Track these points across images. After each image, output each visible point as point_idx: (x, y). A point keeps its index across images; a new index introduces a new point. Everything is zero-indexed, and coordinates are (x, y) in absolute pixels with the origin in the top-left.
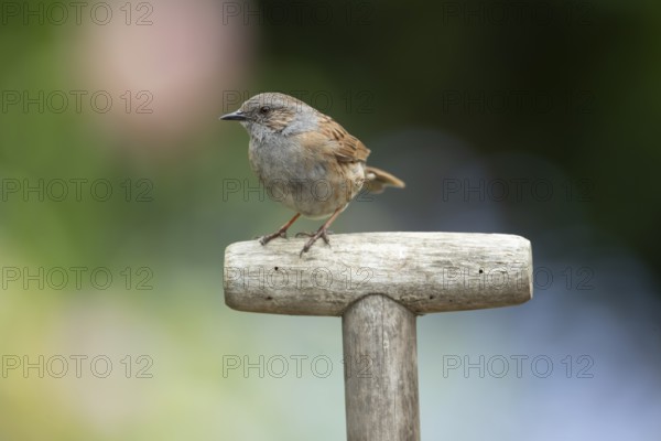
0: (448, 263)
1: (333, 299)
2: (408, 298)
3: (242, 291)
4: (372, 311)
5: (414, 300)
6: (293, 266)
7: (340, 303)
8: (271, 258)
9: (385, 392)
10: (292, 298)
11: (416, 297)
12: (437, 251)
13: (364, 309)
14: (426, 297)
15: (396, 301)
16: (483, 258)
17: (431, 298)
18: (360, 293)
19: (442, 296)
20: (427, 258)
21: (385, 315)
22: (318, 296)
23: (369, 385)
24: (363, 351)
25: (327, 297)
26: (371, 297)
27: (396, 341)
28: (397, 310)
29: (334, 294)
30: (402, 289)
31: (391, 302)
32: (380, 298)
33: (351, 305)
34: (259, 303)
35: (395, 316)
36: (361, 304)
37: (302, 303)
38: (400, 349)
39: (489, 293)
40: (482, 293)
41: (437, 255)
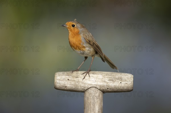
0: (113, 80)
1: (82, 88)
2: (102, 88)
3: (59, 85)
4: (92, 91)
6: (72, 79)
7: (84, 89)
8: (67, 77)
10: (72, 87)
11: (104, 88)
12: (110, 77)
14: (107, 89)
15: (99, 89)
16: (121, 79)
17: (108, 89)
18: (90, 87)
19: (110, 89)
20: (107, 78)
22: (79, 87)
23: (90, 111)
24: (89, 102)
25: (81, 87)
26: (92, 88)
27: (98, 99)
28: (99, 91)
29: (83, 87)
30: (100, 86)
31: (97, 89)
32: (94, 88)
33: (87, 90)
34: (63, 88)
35: (98, 93)
36: (89, 90)
37: (74, 88)
38: (99, 102)
39: (122, 88)
40: (121, 88)
41: (110, 78)
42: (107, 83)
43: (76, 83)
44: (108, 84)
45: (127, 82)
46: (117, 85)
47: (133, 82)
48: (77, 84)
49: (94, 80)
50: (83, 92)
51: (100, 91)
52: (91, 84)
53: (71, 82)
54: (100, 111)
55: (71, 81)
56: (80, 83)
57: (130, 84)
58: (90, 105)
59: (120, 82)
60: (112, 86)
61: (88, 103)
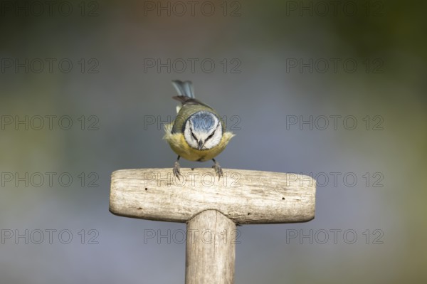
0: (262, 192)
1: (183, 211)
2: (233, 213)
3: (122, 203)
4: (209, 220)
5: (237, 215)
6: (158, 188)
7: (187, 214)
8: (143, 182)
9: (214, 276)
10: (155, 209)
11: (239, 213)
12: (255, 184)
13: (203, 219)
14: (246, 214)
15: (225, 215)
16: (285, 189)
17: (249, 214)
18: (202, 208)
19: (256, 214)
20: (247, 187)
21: (218, 224)
22: (173, 209)
23: (203, 270)
24: (201, 248)
25: (179, 210)
26: (208, 212)
28: (226, 220)
29: (184, 208)
30: (230, 207)
31: (222, 215)
32: (214, 212)
33: (194, 216)
34: (133, 212)
35: (223, 225)
36: (201, 216)
37: (162, 213)
38: (226, 248)
39: (287, 214)
40: (283, 213)
41: (255, 186)
42: (248, 199)
43: (166, 199)
44: (250, 202)
45: (299, 198)
46: (274, 206)
47: (314, 199)
48: (169, 201)
49: (213, 191)
50: (185, 221)
51: (230, 220)
52: (205, 203)
53: (154, 196)
54: (228, 270)
55: (153, 193)
56: (178, 200)
57: (307, 202)
58: (203, 255)
59: (282, 196)
60: (261, 208)
61: (197, 251)
